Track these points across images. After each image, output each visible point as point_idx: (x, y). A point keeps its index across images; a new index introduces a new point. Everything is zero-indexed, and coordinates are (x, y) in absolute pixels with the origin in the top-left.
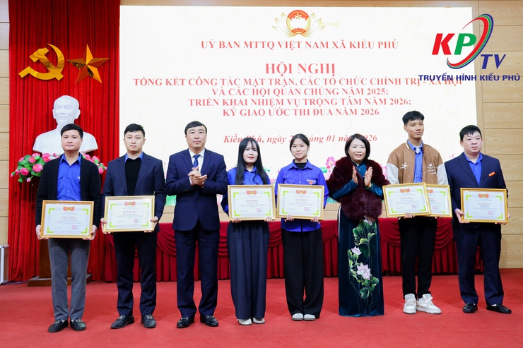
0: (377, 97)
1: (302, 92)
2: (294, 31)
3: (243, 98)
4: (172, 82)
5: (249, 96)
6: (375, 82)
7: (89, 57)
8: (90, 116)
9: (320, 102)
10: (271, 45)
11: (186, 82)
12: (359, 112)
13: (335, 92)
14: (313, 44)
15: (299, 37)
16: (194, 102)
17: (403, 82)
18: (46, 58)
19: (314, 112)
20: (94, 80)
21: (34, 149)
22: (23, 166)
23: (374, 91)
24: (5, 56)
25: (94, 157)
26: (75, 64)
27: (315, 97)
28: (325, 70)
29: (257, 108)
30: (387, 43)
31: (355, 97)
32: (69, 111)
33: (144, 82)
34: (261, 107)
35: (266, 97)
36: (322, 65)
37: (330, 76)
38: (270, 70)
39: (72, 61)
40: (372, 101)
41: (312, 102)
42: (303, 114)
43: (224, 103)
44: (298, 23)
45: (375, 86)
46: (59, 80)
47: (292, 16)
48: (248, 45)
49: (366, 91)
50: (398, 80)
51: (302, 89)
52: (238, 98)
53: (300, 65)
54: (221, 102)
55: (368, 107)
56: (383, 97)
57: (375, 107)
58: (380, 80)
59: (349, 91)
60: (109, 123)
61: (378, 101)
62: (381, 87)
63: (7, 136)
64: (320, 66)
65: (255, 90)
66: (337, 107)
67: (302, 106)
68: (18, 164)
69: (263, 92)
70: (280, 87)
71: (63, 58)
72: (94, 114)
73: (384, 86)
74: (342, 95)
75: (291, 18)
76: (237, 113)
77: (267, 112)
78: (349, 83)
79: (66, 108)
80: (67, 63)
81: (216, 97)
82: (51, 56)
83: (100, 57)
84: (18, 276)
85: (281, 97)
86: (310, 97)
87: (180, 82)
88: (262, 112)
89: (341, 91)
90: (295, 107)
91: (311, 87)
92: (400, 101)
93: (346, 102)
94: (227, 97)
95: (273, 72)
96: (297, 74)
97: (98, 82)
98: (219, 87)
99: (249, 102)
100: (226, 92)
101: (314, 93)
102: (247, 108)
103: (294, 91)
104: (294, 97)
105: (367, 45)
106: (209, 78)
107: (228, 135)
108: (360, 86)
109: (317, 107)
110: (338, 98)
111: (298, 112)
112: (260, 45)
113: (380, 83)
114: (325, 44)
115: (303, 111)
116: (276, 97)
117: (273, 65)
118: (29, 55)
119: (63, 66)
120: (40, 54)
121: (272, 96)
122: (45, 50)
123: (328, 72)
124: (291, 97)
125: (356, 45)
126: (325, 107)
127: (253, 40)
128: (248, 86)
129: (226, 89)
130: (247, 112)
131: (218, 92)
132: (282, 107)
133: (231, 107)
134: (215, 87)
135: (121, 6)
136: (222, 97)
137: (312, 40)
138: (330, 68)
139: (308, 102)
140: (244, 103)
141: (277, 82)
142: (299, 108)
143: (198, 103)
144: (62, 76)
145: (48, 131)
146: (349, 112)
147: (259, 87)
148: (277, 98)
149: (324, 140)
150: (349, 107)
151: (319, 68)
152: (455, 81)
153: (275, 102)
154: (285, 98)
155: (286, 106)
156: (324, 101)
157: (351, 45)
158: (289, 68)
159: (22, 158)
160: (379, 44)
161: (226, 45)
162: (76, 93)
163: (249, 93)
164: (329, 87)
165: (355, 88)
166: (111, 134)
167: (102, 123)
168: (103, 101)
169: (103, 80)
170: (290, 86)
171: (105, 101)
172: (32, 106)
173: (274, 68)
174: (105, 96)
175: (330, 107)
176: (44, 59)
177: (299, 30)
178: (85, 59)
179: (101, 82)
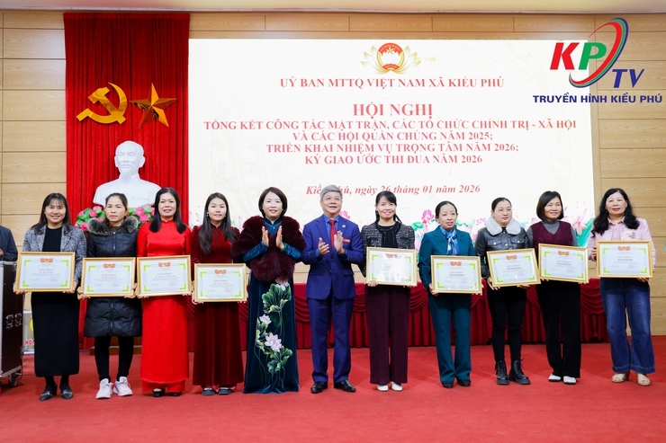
0: (481, 143)
1: (395, 136)
2: (386, 67)
3: (328, 143)
4: (248, 125)
5: (335, 141)
6: (478, 125)
7: (155, 97)
8: (156, 165)
9: (415, 148)
10: (359, 83)
11: (263, 126)
12: (460, 159)
13: (433, 136)
14: (407, 82)
15: (391, 74)
16: (272, 149)
17: (510, 125)
18: (106, 99)
19: (409, 159)
20: (160, 123)
21: (94, 202)
22: (84, 221)
23: (476, 136)
24: (61, 97)
27: (410, 142)
28: (421, 112)
29: (344, 154)
30: (492, 81)
31: (455, 141)
32: (133, 159)
33: (216, 125)
34: (349, 153)
35: (354, 142)
36: (417, 106)
37: (426, 118)
38: (359, 112)
40: (474, 147)
41: (406, 148)
42: (395, 161)
43: (307, 149)
44: (390, 57)
45: (478, 130)
46: (121, 123)
47: (383, 49)
48: (334, 83)
49: (467, 136)
50: (504, 123)
51: (395, 132)
52: (323, 143)
53: (392, 106)
54: (303, 148)
55: (471, 153)
56: (486, 142)
57: (477, 153)
58: (483, 123)
59: (448, 135)
60: (177, 172)
61: (481, 147)
62: (484, 130)
63: (64, 186)
64: (415, 107)
65: (342, 135)
66: (435, 153)
67: (395, 152)
68: (77, 219)
69: (350, 136)
70: (369, 131)
71: (126, 100)
72: (160, 162)
73: (488, 130)
74: (440, 140)
75: (382, 53)
76: (321, 161)
77: (355, 160)
78: (449, 126)
79: (129, 155)
80: (129, 104)
81: (297, 143)
82: (112, 96)
83: (167, 97)
85: (370, 142)
86: (404, 142)
87: (256, 125)
88: (349, 160)
89: (439, 136)
90: (387, 154)
91: (404, 130)
92: (506, 147)
93: (444, 148)
94: (310, 142)
95: (362, 114)
96: (389, 117)
97: (164, 125)
98: (300, 131)
99: (335, 148)
100: (309, 137)
101: (409, 138)
102: (332, 154)
103: (386, 135)
104: (386, 142)
105: (469, 83)
106: (289, 120)
107: (311, 186)
108: (460, 130)
109: (411, 153)
110: (435, 144)
111: (390, 160)
112: (346, 83)
113: (484, 126)
114: (420, 81)
115: (395, 158)
116: (364, 142)
117: (362, 106)
118: (87, 96)
119: (125, 108)
120: (100, 94)
122: (106, 90)
123: (424, 114)
124: (382, 142)
125: (456, 83)
126: (422, 153)
127: (340, 77)
128: (333, 130)
129: (309, 132)
130: (332, 159)
131: (300, 137)
132: (372, 153)
133: (314, 154)
134: (296, 131)
135: (190, 40)
136: (305, 142)
137: (405, 77)
138: (427, 109)
139: (402, 148)
140: (329, 149)
141: (367, 125)
142: (391, 154)
143: (277, 149)
144: (124, 119)
145: (109, 181)
146: (448, 159)
147: (346, 131)
148: (367, 143)
149: (420, 191)
150: (448, 154)
151: (414, 109)
152: (568, 124)
153: (364, 148)
154: (376, 143)
155: (377, 152)
156: (420, 147)
157: (451, 83)
158: (380, 110)
159: (82, 212)
160: (483, 82)
161: (308, 82)
162: (140, 139)
163: (335, 137)
164: (425, 130)
165: (454, 131)
166: (180, 185)
167: (169, 172)
168: (169, 148)
169: (170, 123)
170: (381, 130)
171: (173, 147)
172: (91, 153)
173: (363, 109)
174: (173, 142)
175: (427, 153)
176: (104, 100)
177: (391, 66)
178: (150, 100)
179: (167, 125)
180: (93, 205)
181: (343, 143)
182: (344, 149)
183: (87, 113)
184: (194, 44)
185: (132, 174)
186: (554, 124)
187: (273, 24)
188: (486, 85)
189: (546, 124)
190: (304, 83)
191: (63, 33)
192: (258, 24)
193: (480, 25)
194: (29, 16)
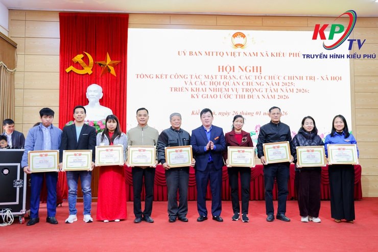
0: (288, 88)
1: (241, 84)
2: (236, 46)
3: (204, 87)
4: (160, 77)
5: (208, 86)
6: (287, 78)
8: (109, 97)
9: (252, 90)
10: (222, 54)
11: (168, 77)
12: (277, 97)
13: (262, 84)
14: (248, 54)
15: (239, 49)
16: (173, 89)
17: (305, 78)
18: (82, 60)
19: (248, 96)
23: (286, 84)
24: (57, 59)
26: (100, 64)
27: (249, 87)
28: (255, 70)
29: (212, 93)
30: (295, 54)
31: (274, 87)
32: (96, 94)
33: (142, 76)
34: (215, 93)
35: (218, 86)
36: (253, 67)
37: (258, 74)
38: (221, 70)
39: (98, 62)
40: (284, 90)
41: (247, 90)
42: (241, 97)
43: (192, 90)
44: (239, 40)
45: (287, 81)
46: (90, 74)
47: (235, 36)
48: (208, 54)
49: (281, 84)
50: (301, 77)
51: (241, 82)
52: (201, 87)
53: (240, 67)
54: (190, 90)
55: (282, 94)
56: (291, 88)
57: (286, 94)
58: (290, 77)
59: (270, 84)
60: (120, 102)
61: (289, 90)
62: (290, 81)
63: (58, 109)
65: (211, 82)
66: (262, 93)
67: (240, 93)
69: (216, 83)
70: (227, 81)
71: (92, 61)
72: (111, 96)
73: (292, 81)
74: (266, 86)
75: (234, 37)
76: (200, 97)
77: (219, 96)
78: (270, 78)
79: (94, 92)
80: (95, 64)
81: (187, 86)
82: (85, 59)
83: (115, 60)
85: (227, 87)
86: (246, 87)
87: (164, 77)
88: (215, 96)
89: (265, 84)
90: (237, 94)
91: (247, 81)
92: (302, 90)
93: (268, 90)
94: (194, 86)
95: (223, 71)
96: (238, 72)
97: (114, 76)
98: (188, 80)
99: (208, 89)
100: (193, 83)
101: (248, 85)
102: (206, 93)
103: (236, 83)
104: (236, 87)
105: (282, 55)
106: (182, 74)
107: (193, 111)
108: (277, 81)
109: (250, 93)
110: (263, 88)
111: (238, 96)
112: (215, 54)
113: (290, 79)
114: (255, 53)
115: (241, 96)
116: (224, 87)
117: (223, 67)
118: (71, 59)
119: (92, 66)
120: (79, 58)
121: (222, 86)
122: (82, 56)
123: (257, 72)
124: (234, 87)
126: (255, 93)
127: (211, 51)
128: (207, 80)
129: (193, 81)
130: (206, 96)
131: (188, 83)
132: (228, 93)
133: (196, 93)
134: (186, 80)
136: (191, 86)
137: (247, 51)
138: (259, 69)
139: (245, 90)
140: (204, 90)
141: (225, 77)
142: (239, 94)
143: (176, 90)
144: (91, 72)
146: (270, 97)
147: (214, 80)
148: (225, 87)
149: (254, 114)
150: (270, 94)
151: (252, 69)
152: (337, 78)
153: (223, 90)
154: (230, 87)
155: (230, 92)
156: (254, 90)
157: (272, 55)
158: (233, 69)
159: (68, 123)
160: (290, 55)
161: (194, 53)
162: (100, 83)
163: (207, 84)
164: (258, 81)
165: (274, 82)
166: (122, 109)
167: (116, 102)
168: (116, 88)
169: (117, 74)
170: (233, 80)
171: (118, 88)
172: (73, 91)
173: (224, 69)
174: (119, 85)
175: (258, 93)
176: (81, 61)
177: (239, 45)
178: (106, 62)
179: (115, 75)
181: (212, 87)
182: (213, 90)
183: (71, 68)
184: (130, 31)
186: (330, 79)
187: (174, 21)
188: (292, 56)
189: (325, 78)
190: (191, 53)
191: (59, 23)
192: (166, 20)
193: (289, 22)
194: (40, 14)
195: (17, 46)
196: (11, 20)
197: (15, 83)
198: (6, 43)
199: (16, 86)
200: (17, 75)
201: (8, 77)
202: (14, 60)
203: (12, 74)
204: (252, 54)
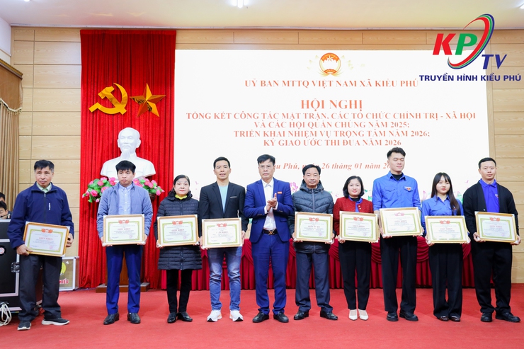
0: (400, 130)
1: (333, 125)
2: (326, 72)
3: (281, 130)
4: (220, 116)
5: (287, 128)
6: (398, 116)
7: (149, 95)
8: (149, 146)
9: (349, 134)
10: (306, 84)
11: (232, 116)
12: (384, 142)
13: (362, 125)
14: (342, 83)
15: (330, 77)
16: (239, 134)
17: (423, 116)
18: (111, 95)
19: (344, 143)
20: (153, 114)
22: (93, 188)
23: (396, 125)
24: (77, 94)
25: (153, 181)
27: (345, 129)
28: (353, 106)
29: (294, 139)
30: (409, 82)
31: (380, 129)
32: (132, 141)
33: (195, 116)
34: (297, 138)
35: (302, 129)
36: (351, 101)
37: (357, 111)
38: (305, 106)
40: (395, 133)
41: (342, 134)
42: (333, 144)
43: (265, 134)
44: (330, 64)
45: (398, 120)
46: (122, 114)
47: (324, 58)
48: (286, 84)
49: (389, 125)
50: (418, 115)
51: (333, 122)
52: (277, 130)
53: (331, 101)
54: (262, 134)
55: (392, 138)
56: (404, 130)
57: (397, 138)
58: (402, 115)
59: (374, 124)
60: (165, 151)
61: (401, 134)
62: (403, 120)
63: (79, 162)
64: (349, 102)
65: (292, 123)
66: (364, 138)
67: (333, 137)
68: (88, 187)
69: (299, 125)
70: (313, 121)
71: (126, 96)
72: (152, 144)
73: (405, 120)
74: (368, 128)
75: (323, 60)
76: (276, 143)
77: (302, 143)
78: (375, 117)
80: (129, 100)
81: (257, 129)
82: (117, 93)
83: (161, 94)
84: (87, 284)
85: (314, 129)
86: (340, 129)
87: (226, 116)
88: (298, 143)
89: (367, 124)
90: (327, 139)
91: (341, 120)
92: (420, 133)
93: (371, 134)
94: (268, 129)
95: (308, 108)
96: (329, 109)
97: (156, 116)
98: (260, 120)
99: (287, 133)
100: (267, 125)
101: (344, 126)
102: (285, 138)
103: (326, 124)
104: (326, 129)
105: (390, 84)
106: (251, 113)
108: (384, 120)
109: (346, 138)
110: (365, 131)
111: (330, 143)
112: (296, 84)
113: (402, 117)
114: (353, 82)
115: (333, 141)
116: (309, 129)
117: (308, 101)
118: (97, 93)
119: (126, 102)
120: (107, 92)
122: (111, 89)
123: (356, 107)
124: (323, 130)
125: (381, 84)
126: (354, 138)
127: (290, 79)
128: (286, 120)
129: (267, 122)
130: (285, 143)
131: (260, 125)
132: (315, 138)
133: (270, 138)
134: (257, 121)
135: (177, 52)
136: (263, 129)
137: (341, 79)
138: (358, 104)
139: (339, 134)
140: (282, 135)
141: (311, 116)
142: (330, 139)
143: (242, 134)
144: (125, 111)
145: (113, 158)
146: (374, 142)
147: (296, 120)
148: (311, 130)
149: (353, 167)
150: (374, 138)
151: (348, 104)
152: (469, 116)
153: (309, 134)
154: (318, 130)
155: (319, 137)
156: (352, 133)
157: (377, 84)
158: (322, 104)
159: (92, 182)
160: (402, 83)
161: (267, 83)
162: (137, 126)
163: (286, 125)
164: (357, 120)
165: (380, 121)
166: (167, 162)
167: (159, 151)
168: (160, 133)
169: (160, 114)
170: (322, 119)
171: (162, 133)
172: (99, 137)
173: (309, 104)
174: (162, 128)
175: (358, 138)
177: (330, 70)
178: (145, 97)
179: (158, 115)
180: (100, 177)
181: (293, 130)
182: (294, 135)
183: (97, 106)
184: (181, 56)
185: (131, 152)
186: (458, 116)
187: (240, 38)
188: (404, 85)
189: (452, 115)
190: (263, 83)
191: (80, 44)
192: (229, 38)
193: (400, 38)
194: (53, 31)
195: (23, 77)
196: (15, 41)
197: (20, 127)
198: (7, 73)
199: (21, 132)
200: (22, 117)
201: (10, 120)
202: (19, 96)
203: (16, 116)
204: (349, 84)
